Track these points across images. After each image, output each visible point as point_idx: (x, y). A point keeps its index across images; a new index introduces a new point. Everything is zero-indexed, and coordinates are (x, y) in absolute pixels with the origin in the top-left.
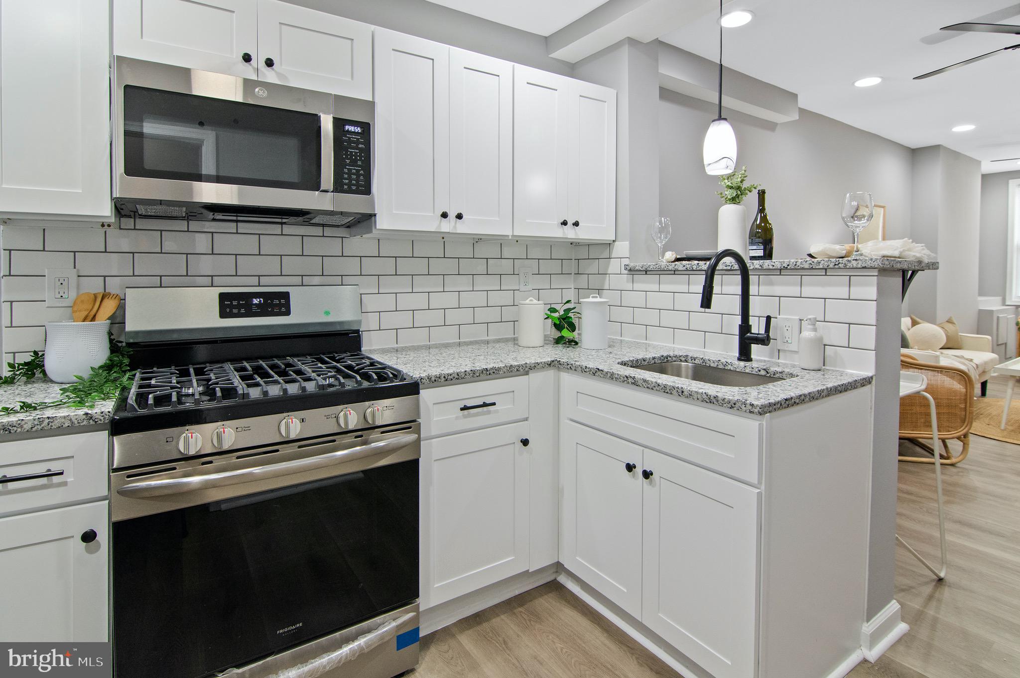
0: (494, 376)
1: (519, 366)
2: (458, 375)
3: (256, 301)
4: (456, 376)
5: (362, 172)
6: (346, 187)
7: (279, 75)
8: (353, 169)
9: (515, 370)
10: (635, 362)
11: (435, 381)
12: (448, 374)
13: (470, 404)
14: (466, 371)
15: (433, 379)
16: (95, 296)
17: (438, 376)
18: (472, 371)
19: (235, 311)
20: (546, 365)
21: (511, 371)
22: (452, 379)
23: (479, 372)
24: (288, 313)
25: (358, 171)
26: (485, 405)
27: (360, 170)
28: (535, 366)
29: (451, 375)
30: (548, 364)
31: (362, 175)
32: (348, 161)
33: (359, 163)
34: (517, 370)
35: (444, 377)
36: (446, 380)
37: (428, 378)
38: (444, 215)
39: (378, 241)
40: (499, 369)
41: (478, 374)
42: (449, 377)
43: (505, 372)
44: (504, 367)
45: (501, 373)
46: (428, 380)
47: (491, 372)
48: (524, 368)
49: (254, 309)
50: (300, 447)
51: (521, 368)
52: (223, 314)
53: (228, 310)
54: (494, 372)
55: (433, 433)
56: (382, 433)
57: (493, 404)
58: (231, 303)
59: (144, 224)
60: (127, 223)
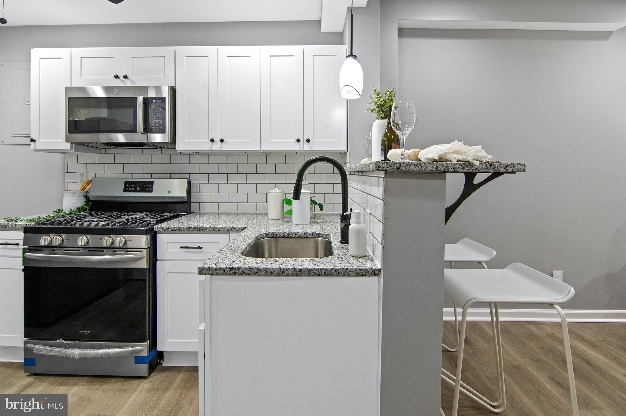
0: (202, 232)
1: (220, 228)
2: (179, 229)
3: (139, 185)
4: (178, 229)
6: (153, 130)
7: (132, 81)
8: (157, 121)
9: (217, 230)
10: (286, 234)
11: (166, 230)
12: (173, 227)
13: (189, 245)
14: (184, 227)
15: (165, 229)
16: (89, 181)
17: (167, 227)
18: (188, 227)
19: (130, 189)
20: (240, 230)
21: (215, 230)
22: (176, 231)
24: (151, 191)
26: (199, 247)
27: (160, 121)
28: (232, 230)
29: (175, 228)
30: (241, 229)
31: (161, 123)
32: (155, 118)
33: (160, 118)
34: (219, 230)
35: (171, 229)
36: (173, 230)
38: (212, 141)
40: (206, 228)
41: (192, 230)
42: (174, 229)
43: (210, 231)
44: (209, 227)
45: (207, 230)
46: (162, 229)
47: (201, 229)
48: (223, 230)
49: (138, 189)
50: (89, 251)
51: (221, 229)
52: (125, 191)
53: (127, 189)
55: (167, 258)
56: (126, 251)
57: (201, 248)
58: (129, 185)
59: (108, 151)
60: (103, 151)
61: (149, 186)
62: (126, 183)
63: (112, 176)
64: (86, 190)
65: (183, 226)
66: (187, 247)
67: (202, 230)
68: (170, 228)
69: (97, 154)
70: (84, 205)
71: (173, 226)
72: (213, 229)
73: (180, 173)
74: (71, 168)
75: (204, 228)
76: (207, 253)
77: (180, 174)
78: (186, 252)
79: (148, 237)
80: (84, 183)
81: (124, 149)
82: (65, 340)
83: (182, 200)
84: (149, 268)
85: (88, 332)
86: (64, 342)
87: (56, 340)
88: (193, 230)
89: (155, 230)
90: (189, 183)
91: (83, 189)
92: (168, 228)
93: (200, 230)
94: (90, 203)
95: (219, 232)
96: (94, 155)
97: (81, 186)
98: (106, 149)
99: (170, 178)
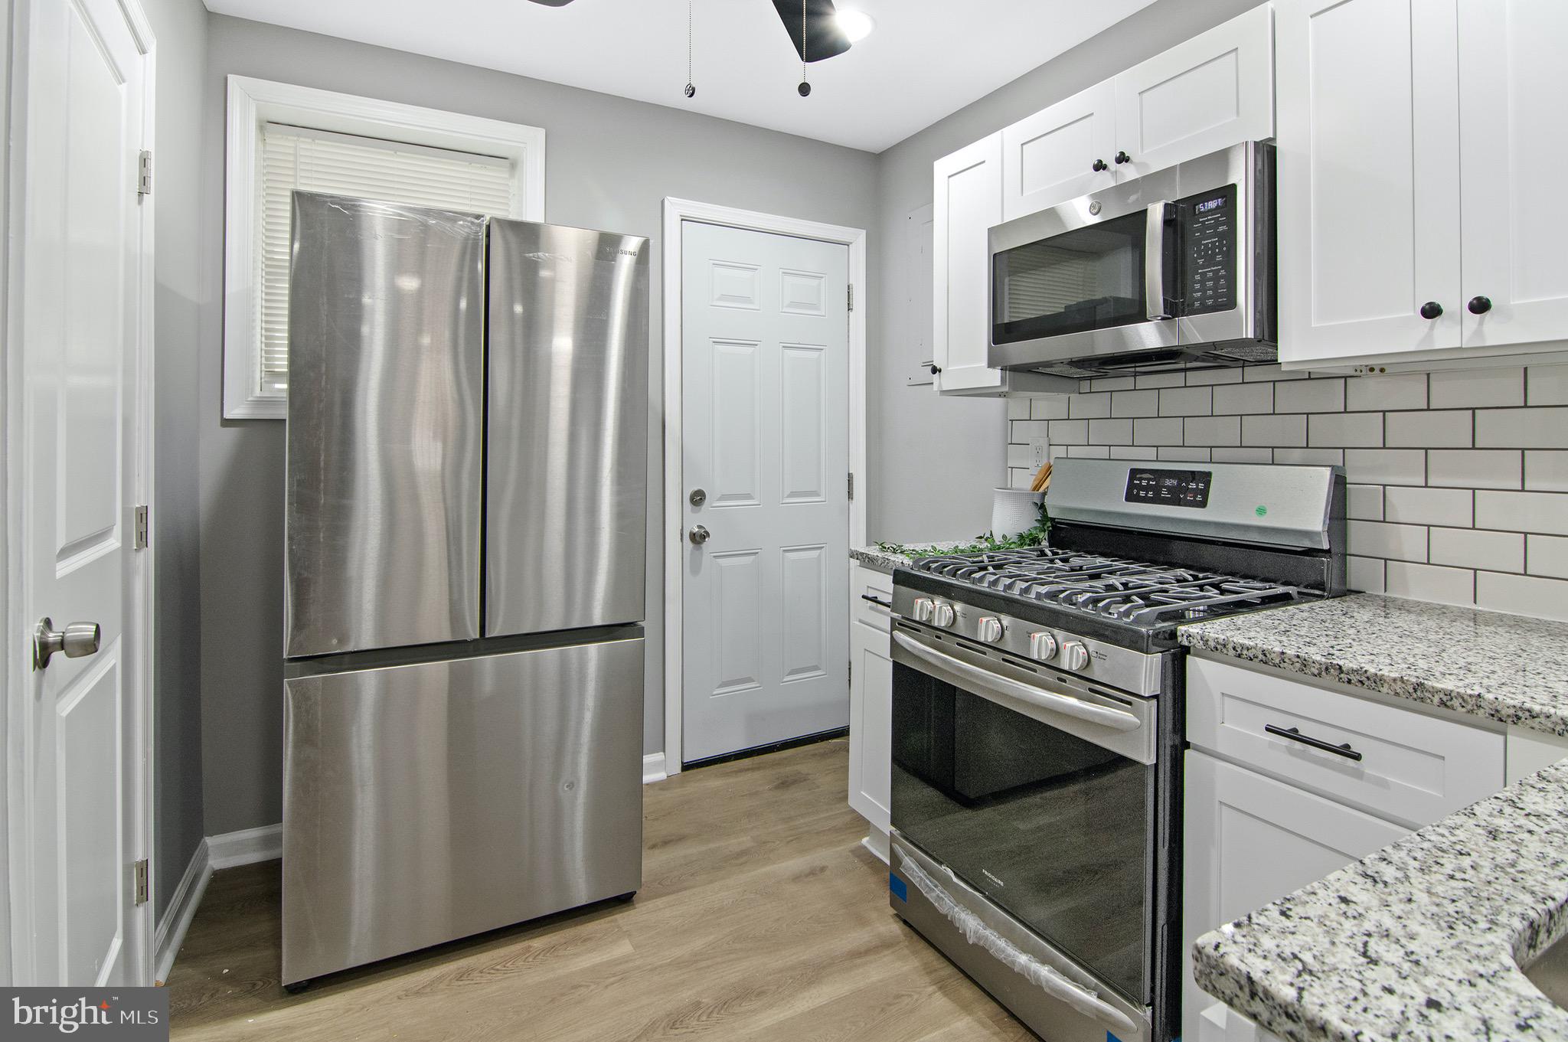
0: (1362, 690)
1: (1449, 694)
2: (1265, 655)
3: (1169, 482)
4: (1261, 656)
5: (1223, 272)
6: (1197, 304)
7: (1139, 166)
8: (1209, 271)
9: (1436, 700)
11: (1217, 650)
12: (1242, 646)
13: (1305, 730)
14: (1283, 653)
15: (1212, 644)
16: (1050, 466)
17: (1221, 641)
18: (1298, 657)
19: (1142, 494)
21: (1422, 699)
23: (1317, 666)
24: (1203, 504)
25: (1216, 272)
26: (1345, 751)
27: (1220, 269)
29: (1248, 649)
31: (1222, 277)
32: (1201, 261)
33: (1219, 258)
34: (1443, 703)
35: (1234, 648)
36: (1239, 656)
37: (1202, 639)
38: (1432, 311)
39: (1426, 376)
40: (1377, 681)
41: (1316, 672)
42: (1245, 652)
43: (1397, 694)
44: (1395, 680)
45: (1385, 690)
46: (1201, 642)
47: (1354, 678)
48: (1469, 707)
49: (1164, 493)
50: (1005, 661)
52: (1130, 497)
53: (1135, 492)
54: (1361, 682)
55: (1221, 749)
56: (1091, 690)
57: (1357, 757)
58: (1141, 483)
59: (1098, 385)
60: (1085, 386)
61: (1197, 485)
62: (1134, 473)
63: (1103, 452)
64: (1041, 490)
65: (1278, 649)
66: (1293, 735)
67: (1360, 685)
68: (1230, 646)
69: (1072, 396)
70: (1035, 528)
71: (1241, 641)
72: (1415, 690)
73: (1307, 447)
74: (1021, 432)
75: (1368, 678)
76: (1383, 784)
77: (1308, 451)
78: (1291, 752)
79: (1152, 662)
80: (1040, 472)
81: (1135, 376)
82: (955, 874)
83: (1307, 544)
84: (1156, 765)
85: (1000, 882)
86: (955, 880)
87: (941, 863)
88: (1320, 674)
89: (1179, 639)
90: (1339, 483)
91: (1036, 488)
92: (1224, 646)
93: (1349, 681)
94: (1049, 524)
95: (1443, 710)
96: (1064, 396)
97: (1034, 477)
98: (1091, 378)
99: (1273, 464)
